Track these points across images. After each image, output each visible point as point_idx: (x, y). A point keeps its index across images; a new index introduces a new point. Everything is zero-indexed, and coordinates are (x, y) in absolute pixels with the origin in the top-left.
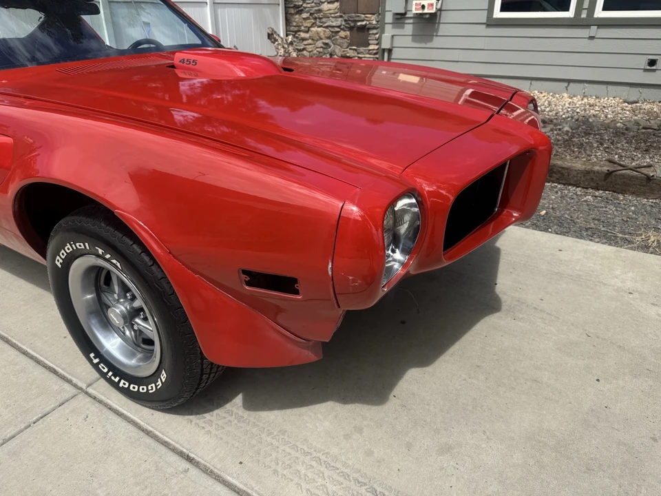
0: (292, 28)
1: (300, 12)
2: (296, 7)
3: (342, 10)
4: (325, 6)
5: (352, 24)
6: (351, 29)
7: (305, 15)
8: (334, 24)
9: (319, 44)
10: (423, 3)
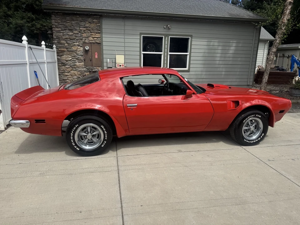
0: (61, 71)
1: (65, 65)
2: (62, 63)
3: (86, 65)
4: (78, 64)
5: (91, 70)
6: (90, 72)
7: (67, 66)
8: (82, 70)
9: (75, 77)
10: (120, 64)
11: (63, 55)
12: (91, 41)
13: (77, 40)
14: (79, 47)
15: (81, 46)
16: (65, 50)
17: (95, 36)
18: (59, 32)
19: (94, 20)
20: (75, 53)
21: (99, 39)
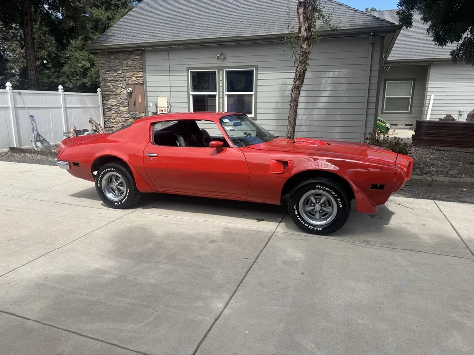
0: (106, 118)
1: (110, 111)
2: (108, 108)
3: (130, 111)
4: (122, 109)
5: (134, 116)
6: (134, 118)
7: (112, 112)
8: (126, 116)
9: (120, 124)
10: (162, 109)
11: (109, 99)
12: (134, 82)
13: (121, 81)
14: (123, 90)
15: (125, 89)
16: (110, 93)
17: (137, 76)
18: (104, 73)
19: (137, 57)
20: (120, 96)
21: (142, 78)
